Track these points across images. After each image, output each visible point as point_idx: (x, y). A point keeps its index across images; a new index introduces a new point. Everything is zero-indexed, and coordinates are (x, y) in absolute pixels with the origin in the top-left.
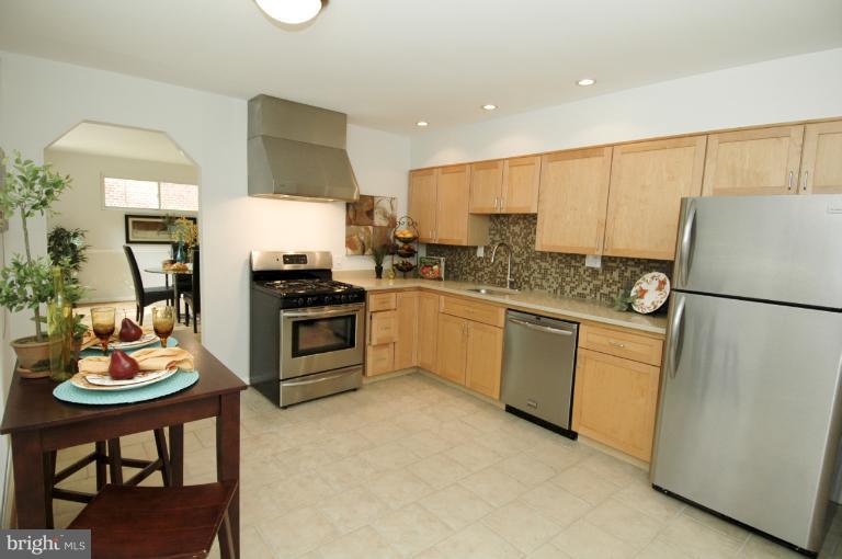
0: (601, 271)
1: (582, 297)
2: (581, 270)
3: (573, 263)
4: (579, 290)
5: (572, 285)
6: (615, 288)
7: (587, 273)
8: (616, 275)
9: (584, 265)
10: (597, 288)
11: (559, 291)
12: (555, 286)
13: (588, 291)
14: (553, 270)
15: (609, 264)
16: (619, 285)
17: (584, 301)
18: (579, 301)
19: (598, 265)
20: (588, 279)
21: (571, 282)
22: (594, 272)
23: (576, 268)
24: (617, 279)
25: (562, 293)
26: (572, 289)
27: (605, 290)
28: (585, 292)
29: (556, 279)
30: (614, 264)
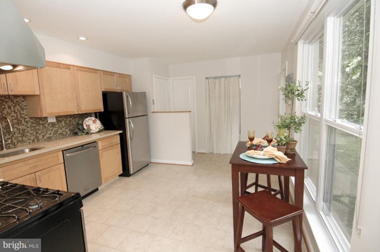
0: (56, 123)
1: (50, 139)
2: (46, 125)
3: (41, 122)
4: (48, 135)
5: (43, 134)
6: (64, 129)
7: (50, 126)
8: (63, 123)
9: (47, 122)
10: (56, 132)
11: (36, 140)
12: (32, 138)
13: (52, 135)
14: (29, 129)
15: (60, 119)
16: (65, 127)
17: (52, 141)
18: (50, 141)
19: (54, 120)
20: (51, 128)
21: (42, 133)
22: (53, 124)
23: (43, 124)
24: (64, 125)
25: (38, 141)
26: (43, 136)
27: (60, 131)
28: (50, 135)
29: (32, 134)
30: (62, 119)
